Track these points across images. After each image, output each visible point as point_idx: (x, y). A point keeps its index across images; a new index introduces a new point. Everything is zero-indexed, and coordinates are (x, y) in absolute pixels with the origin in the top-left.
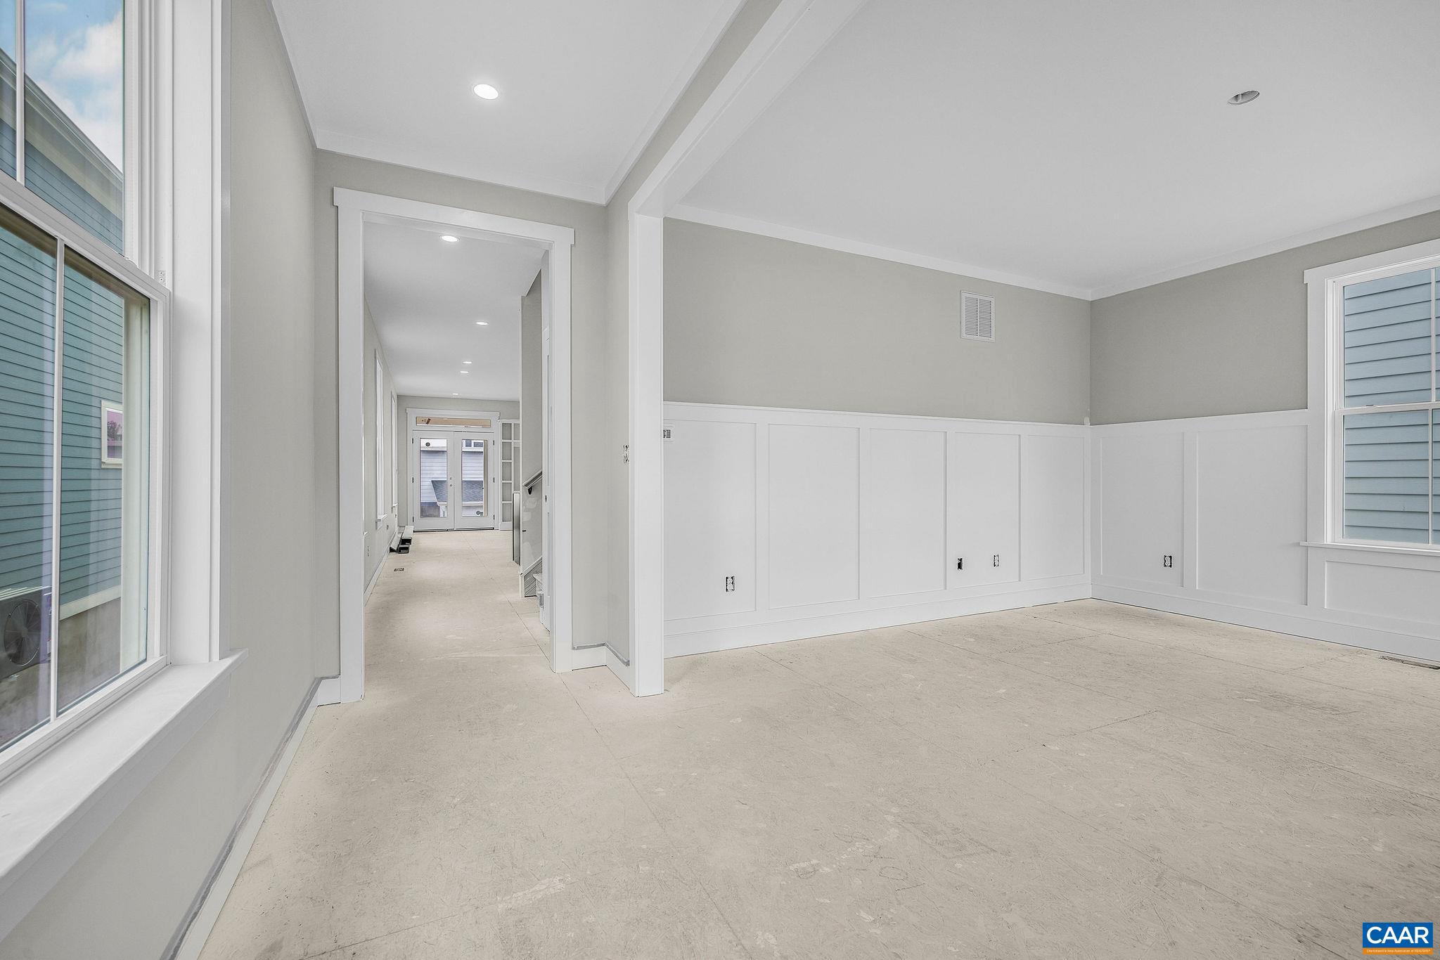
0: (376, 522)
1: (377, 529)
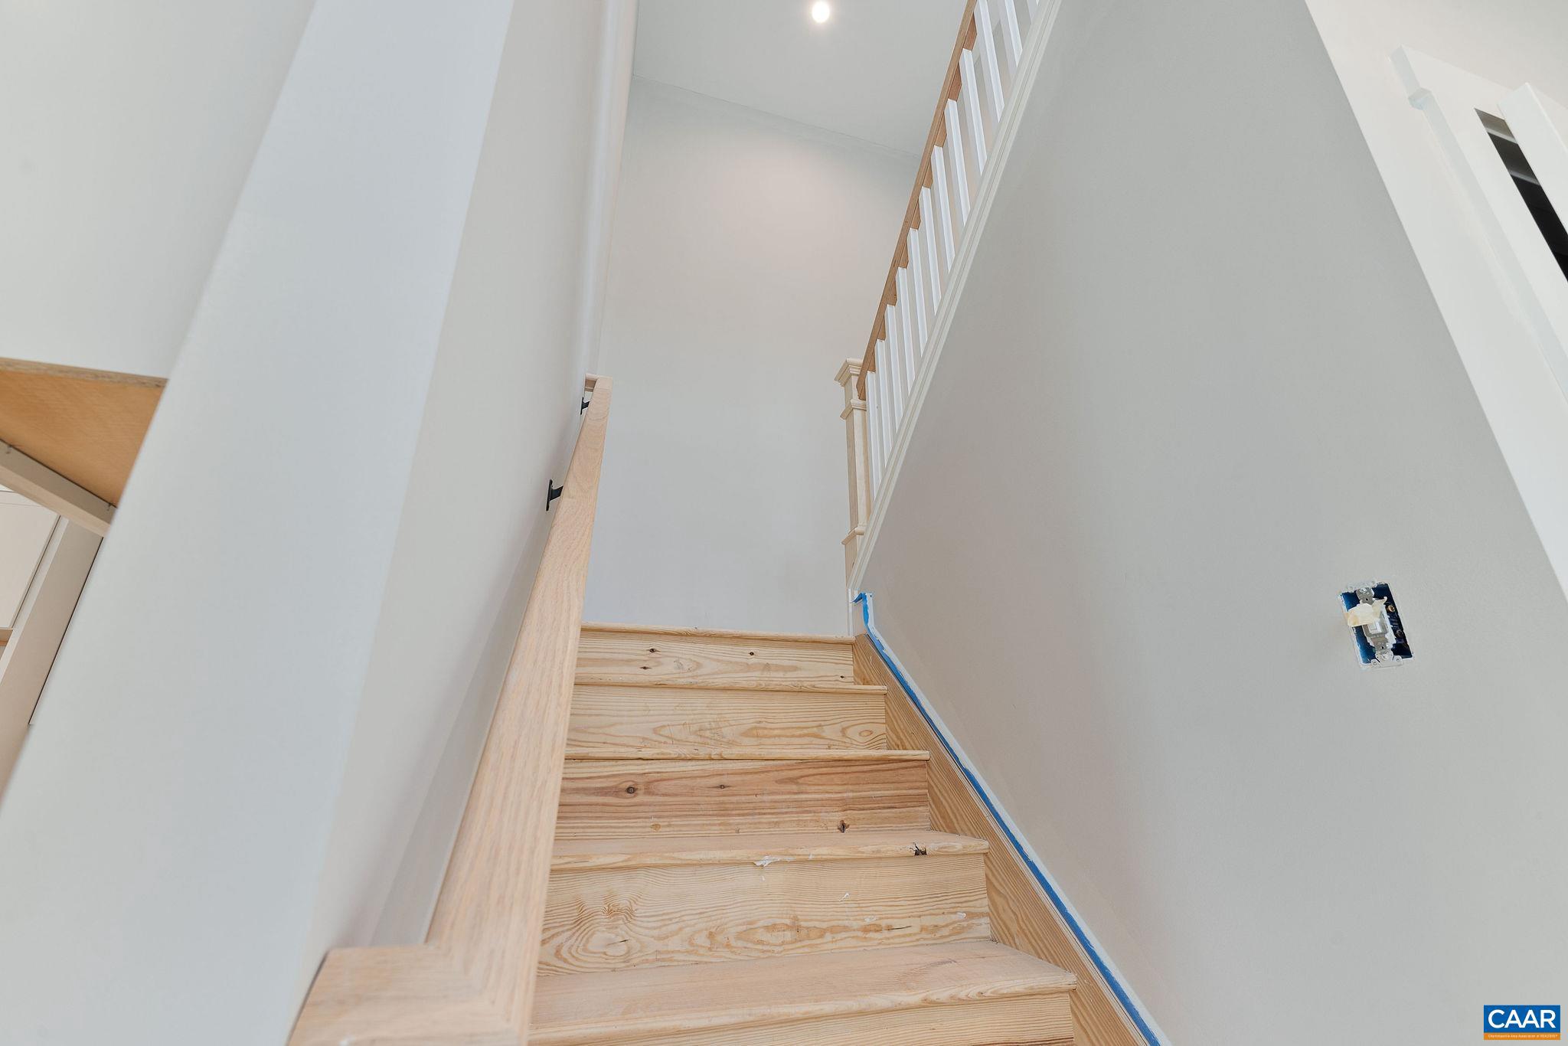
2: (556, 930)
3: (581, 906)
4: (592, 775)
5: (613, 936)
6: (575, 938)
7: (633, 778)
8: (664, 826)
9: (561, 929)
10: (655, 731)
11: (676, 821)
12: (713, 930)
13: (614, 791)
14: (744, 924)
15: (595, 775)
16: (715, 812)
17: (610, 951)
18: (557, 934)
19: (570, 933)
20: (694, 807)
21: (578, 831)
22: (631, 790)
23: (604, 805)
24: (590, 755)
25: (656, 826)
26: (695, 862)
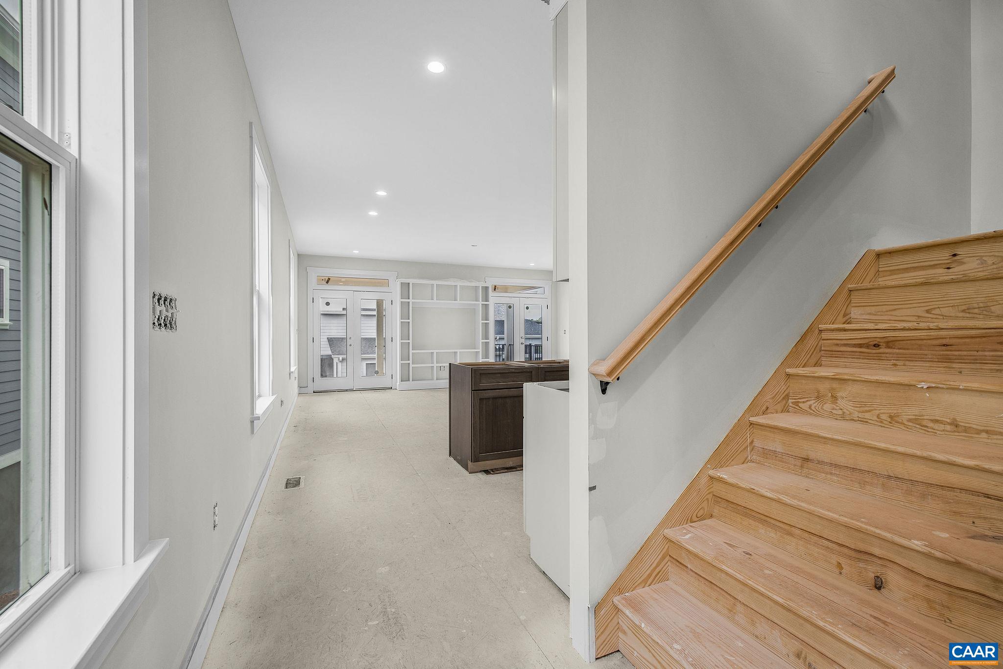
0: (252, 422)
1: (252, 432)
2: (808, 399)
3: (818, 392)
4: (851, 338)
5: (834, 406)
6: (817, 403)
7: (878, 340)
8: (900, 365)
9: (810, 399)
10: (928, 311)
11: (907, 363)
12: (892, 415)
13: (867, 346)
14: (914, 415)
15: (853, 338)
16: (940, 360)
17: (834, 411)
18: (809, 401)
19: (814, 401)
20: (923, 356)
21: (847, 363)
22: (876, 346)
23: (860, 352)
24: (846, 328)
25: (895, 365)
26: (873, 380)
